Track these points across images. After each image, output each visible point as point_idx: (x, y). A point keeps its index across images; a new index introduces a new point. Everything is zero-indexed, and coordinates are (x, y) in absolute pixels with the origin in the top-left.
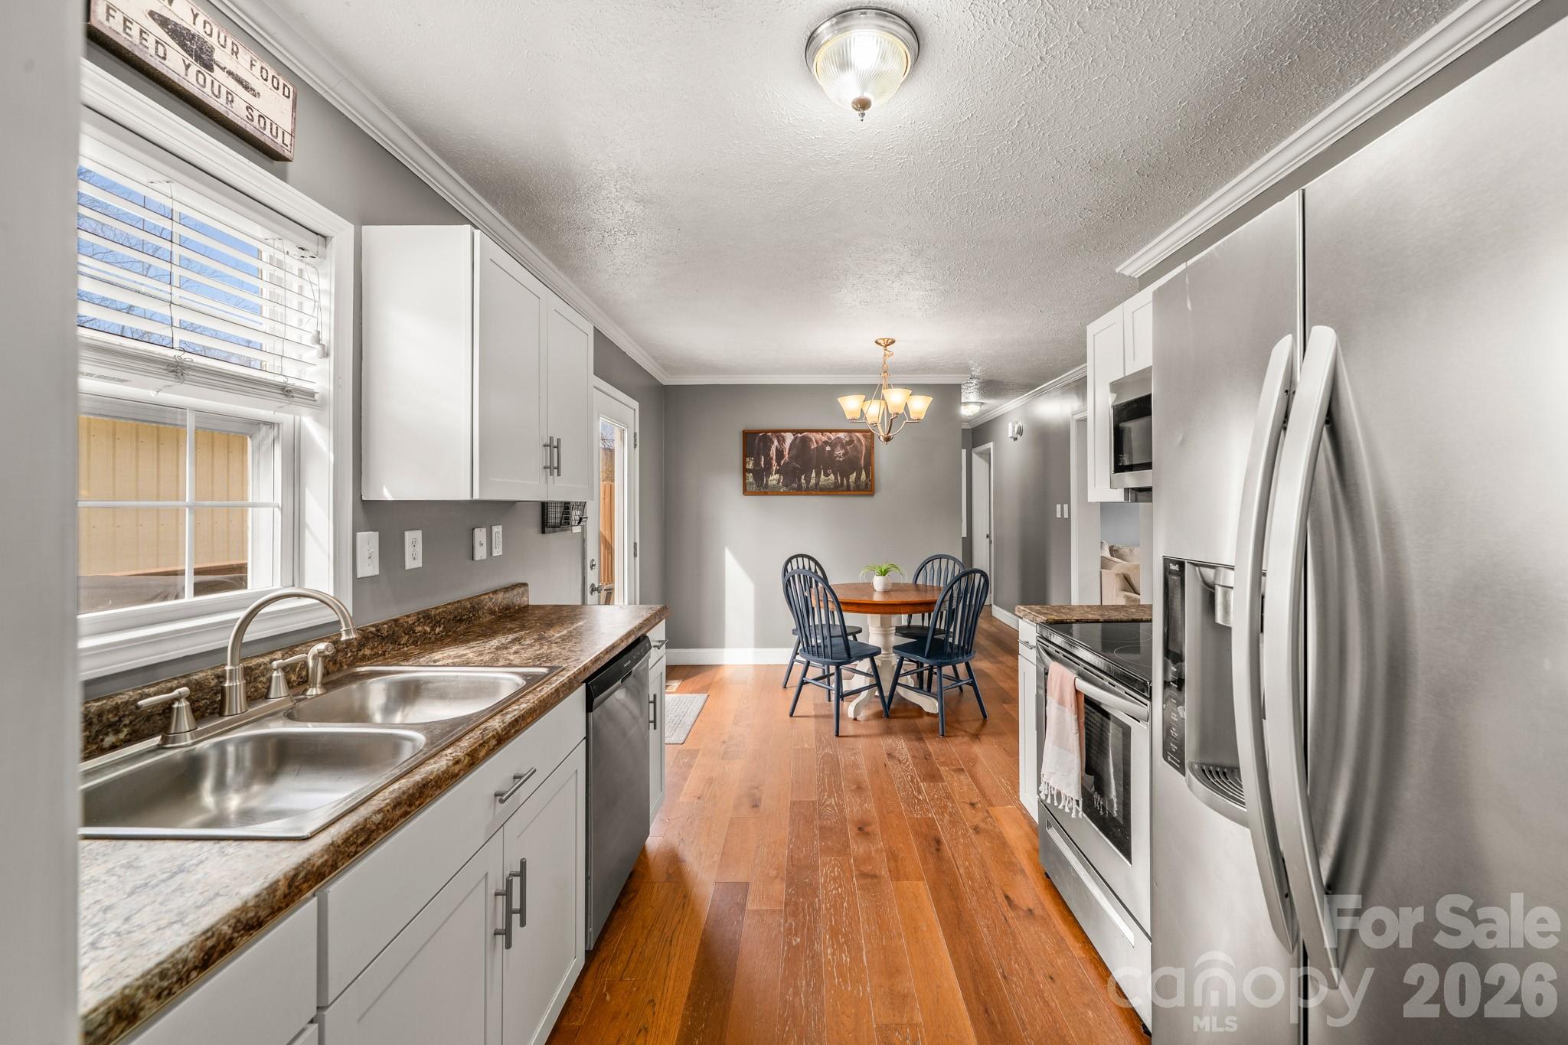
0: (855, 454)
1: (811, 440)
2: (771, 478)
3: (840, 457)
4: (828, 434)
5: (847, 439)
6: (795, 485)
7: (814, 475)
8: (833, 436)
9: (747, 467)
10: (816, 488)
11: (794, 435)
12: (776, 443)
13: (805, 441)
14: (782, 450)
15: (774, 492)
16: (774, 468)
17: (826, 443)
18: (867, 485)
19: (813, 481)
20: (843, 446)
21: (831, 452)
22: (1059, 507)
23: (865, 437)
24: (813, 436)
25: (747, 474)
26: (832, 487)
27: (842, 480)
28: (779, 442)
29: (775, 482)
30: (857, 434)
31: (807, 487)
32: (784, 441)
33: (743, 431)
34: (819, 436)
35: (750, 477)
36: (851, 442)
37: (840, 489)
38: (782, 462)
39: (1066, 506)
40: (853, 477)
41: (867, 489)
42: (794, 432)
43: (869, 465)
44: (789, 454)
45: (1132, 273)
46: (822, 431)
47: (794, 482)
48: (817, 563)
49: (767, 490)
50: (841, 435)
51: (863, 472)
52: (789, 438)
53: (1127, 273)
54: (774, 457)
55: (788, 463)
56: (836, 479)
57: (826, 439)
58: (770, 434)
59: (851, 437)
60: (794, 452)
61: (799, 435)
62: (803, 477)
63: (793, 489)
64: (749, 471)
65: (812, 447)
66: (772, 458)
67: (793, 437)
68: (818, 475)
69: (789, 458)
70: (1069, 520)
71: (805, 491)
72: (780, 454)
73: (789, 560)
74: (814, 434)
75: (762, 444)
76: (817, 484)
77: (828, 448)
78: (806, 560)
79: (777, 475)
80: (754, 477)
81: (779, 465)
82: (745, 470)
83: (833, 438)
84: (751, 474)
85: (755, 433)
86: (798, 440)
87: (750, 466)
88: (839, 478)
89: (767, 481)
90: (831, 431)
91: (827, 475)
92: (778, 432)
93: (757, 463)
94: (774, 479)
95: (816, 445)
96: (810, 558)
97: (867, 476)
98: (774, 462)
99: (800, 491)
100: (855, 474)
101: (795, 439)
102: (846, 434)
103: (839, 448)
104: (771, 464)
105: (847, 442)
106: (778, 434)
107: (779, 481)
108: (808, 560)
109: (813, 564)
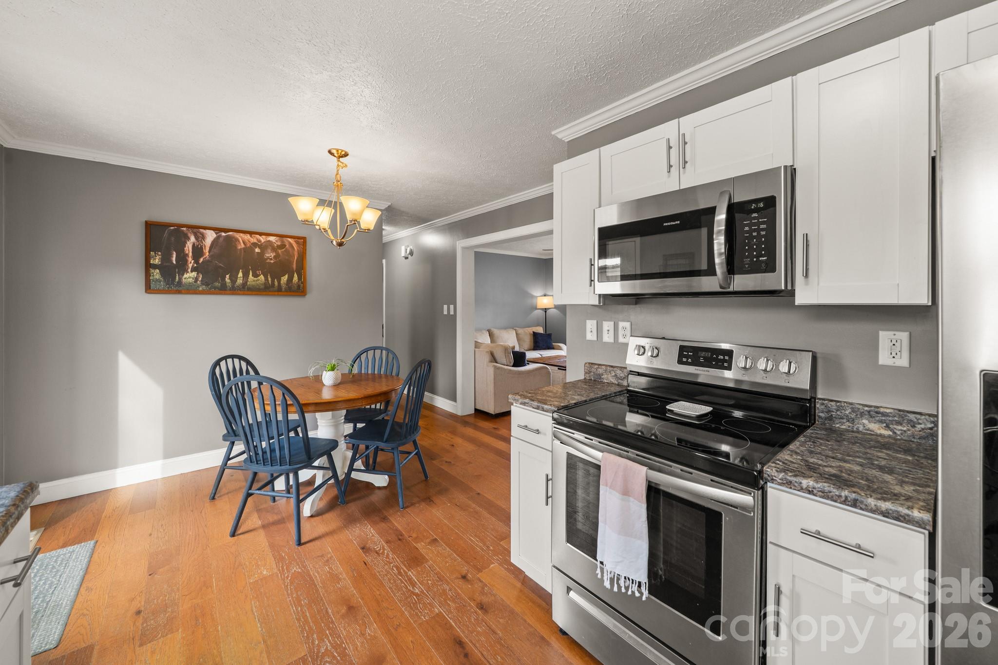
0: (287, 258)
1: (237, 240)
2: (185, 276)
3: (271, 259)
4: (258, 236)
5: (279, 243)
6: (217, 284)
7: (240, 275)
8: (263, 239)
9: (152, 262)
10: (244, 287)
11: (216, 234)
12: (193, 239)
13: (230, 242)
14: (202, 248)
15: (191, 290)
16: (190, 266)
17: (255, 245)
18: (299, 286)
19: (240, 281)
20: (274, 249)
21: (261, 254)
22: (445, 307)
23: (297, 243)
24: (240, 236)
25: (152, 271)
26: (262, 287)
27: (273, 281)
28: (197, 238)
29: (191, 280)
30: (289, 240)
31: (233, 287)
32: (203, 237)
33: (146, 222)
34: (247, 237)
35: (156, 274)
36: (283, 246)
37: (272, 289)
38: (201, 260)
39: (452, 307)
40: (284, 279)
41: (300, 290)
42: (217, 230)
43: (301, 269)
44: (209, 252)
45: (564, 138)
46: (251, 233)
47: (217, 280)
48: (248, 363)
49: (180, 289)
50: (272, 239)
51: (296, 275)
52: (210, 236)
53: (560, 136)
54: (190, 254)
55: (208, 261)
56: (266, 279)
57: (255, 241)
58: (184, 229)
59: (283, 242)
60: (216, 251)
61: (223, 234)
62: (228, 276)
63: (215, 288)
64: (155, 267)
65: (239, 248)
66: (187, 255)
67: (215, 235)
68: (246, 275)
69: (210, 256)
70: (454, 317)
71: (230, 290)
72: (198, 251)
73: (217, 363)
74: (241, 234)
75: (173, 239)
76: (244, 284)
77: (257, 250)
78: (236, 361)
79: (194, 274)
80: (162, 274)
81: (196, 262)
82: (148, 266)
83: (263, 241)
84: (158, 271)
85: (164, 226)
86: (221, 239)
87: (156, 260)
88: (270, 279)
89: (180, 279)
90: (261, 234)
91: (256, 275)
92: (196, 229)
93: (166, 258)
94: (189, 277)
95: (243, 246)
96: (241, 358)
97: (299, 278)
98: (190, 259)
99: (223, 290)
100: (287, 276)
101: (218, 238)
102: (278, 238)
103: (269, 251)
104: (187, 261)
105: (278, 246)
106: (195, 230)
107: (196, 279)
108: (238, 360)
109: (244, 364)
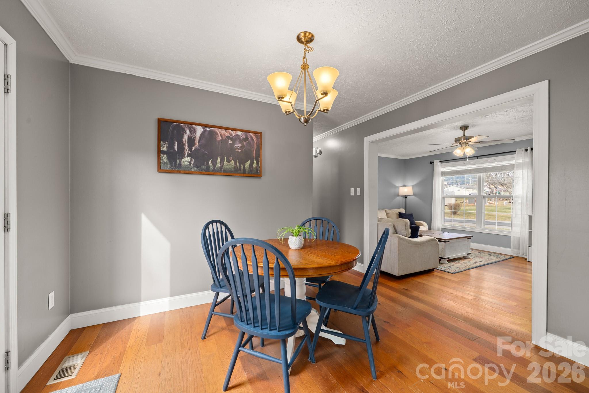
0: (249, 148)
1: (217, 134)
2: (183, 160)
3: (239, 149)
4: (230, 131)
5: (244, 137)
6: (204, 167)
7: (219, 160)
8: (233, 133)
9: (162, 149)
10: (221, 170)
11: (203, 129)
12: (188, 132)
13: (212, 134)
14: (194, 139)
15: (187, 171)
16: (186, 152)
17: (228, 138)
18: (257, 170)
19: (218, 165)
20: (241, 142)
21: (232, 145)
22: (352, 190)
23: (256, 137)
24: (218, 131)
25: (162, 155)
26: (233, 170)
27: (240, 166)
28: (191, 132)
29: (187, 163)
30: (251, 134)
31: (214, 169)
32: (195, 131)
33: (158, 119)
34: (223, 132)
35: (164, 158)
36: (246, 139)
37: (239, 172)
38: (194, 148)
39: (359, 190)
40: (248, 164)
41: (257, 174)
42: (204, 126)
43: (258, 157)
44: (199, 142)
46: (226, 129)
47: (203, 164)
48: (227, 227)
49: (180, 169)
50: (240, 133)
51: (255, 162)
52: (199, 130)
54: (187, 144)
55: (198, 149)
56: (236, 164)
57: (228, 135)
58: (183, 125)
59: (246, 135)
60: (203, 141)
61: (208, 129)
62: (210, 161)
63: (202, 169)
64: (164, 152)
65: (218, 140)
66: (184, 144)
67: (202, 130)
68: (222, 161)
69: (199, 145)
70: (361, 198)
71: (212, 171)
72: (191, 141)
73: (207, 227)
74: (219, 129)
75: (175, 132)
76: (221, 167)
77: (230, 142)
78: (219, 225)
79: (189, 159)
80: (169, 158)
81: (190, 150)
82: (160, 152)
83: (233, 135)
84: (165, 156)
85: (170, 122)
86: (206, 133)
87: (165, 148)
88: (238, 164)
89: (180, 162)
90: (232, 129)
91: (229, 161)
92: (190, 124)
93: (171, 146)
94: (186, 161)
95: (220, 138)
96: (222, 223)
97: (258, 164)
98: (186, 148)
99: (207, 172)
100: (249, 162)
101: (204, 132)
102: (244, 133)
103: (238, 142)
104: (184, 149)
105: (243, 139)
106: (190, 126)
107: (190, 163)
108: (220, 224)
109: (223, 228)
